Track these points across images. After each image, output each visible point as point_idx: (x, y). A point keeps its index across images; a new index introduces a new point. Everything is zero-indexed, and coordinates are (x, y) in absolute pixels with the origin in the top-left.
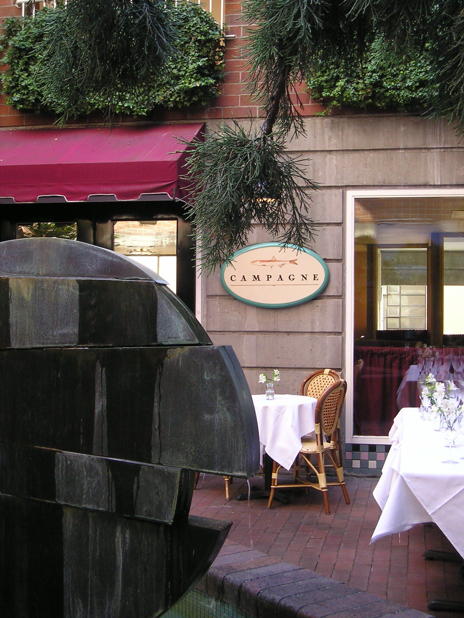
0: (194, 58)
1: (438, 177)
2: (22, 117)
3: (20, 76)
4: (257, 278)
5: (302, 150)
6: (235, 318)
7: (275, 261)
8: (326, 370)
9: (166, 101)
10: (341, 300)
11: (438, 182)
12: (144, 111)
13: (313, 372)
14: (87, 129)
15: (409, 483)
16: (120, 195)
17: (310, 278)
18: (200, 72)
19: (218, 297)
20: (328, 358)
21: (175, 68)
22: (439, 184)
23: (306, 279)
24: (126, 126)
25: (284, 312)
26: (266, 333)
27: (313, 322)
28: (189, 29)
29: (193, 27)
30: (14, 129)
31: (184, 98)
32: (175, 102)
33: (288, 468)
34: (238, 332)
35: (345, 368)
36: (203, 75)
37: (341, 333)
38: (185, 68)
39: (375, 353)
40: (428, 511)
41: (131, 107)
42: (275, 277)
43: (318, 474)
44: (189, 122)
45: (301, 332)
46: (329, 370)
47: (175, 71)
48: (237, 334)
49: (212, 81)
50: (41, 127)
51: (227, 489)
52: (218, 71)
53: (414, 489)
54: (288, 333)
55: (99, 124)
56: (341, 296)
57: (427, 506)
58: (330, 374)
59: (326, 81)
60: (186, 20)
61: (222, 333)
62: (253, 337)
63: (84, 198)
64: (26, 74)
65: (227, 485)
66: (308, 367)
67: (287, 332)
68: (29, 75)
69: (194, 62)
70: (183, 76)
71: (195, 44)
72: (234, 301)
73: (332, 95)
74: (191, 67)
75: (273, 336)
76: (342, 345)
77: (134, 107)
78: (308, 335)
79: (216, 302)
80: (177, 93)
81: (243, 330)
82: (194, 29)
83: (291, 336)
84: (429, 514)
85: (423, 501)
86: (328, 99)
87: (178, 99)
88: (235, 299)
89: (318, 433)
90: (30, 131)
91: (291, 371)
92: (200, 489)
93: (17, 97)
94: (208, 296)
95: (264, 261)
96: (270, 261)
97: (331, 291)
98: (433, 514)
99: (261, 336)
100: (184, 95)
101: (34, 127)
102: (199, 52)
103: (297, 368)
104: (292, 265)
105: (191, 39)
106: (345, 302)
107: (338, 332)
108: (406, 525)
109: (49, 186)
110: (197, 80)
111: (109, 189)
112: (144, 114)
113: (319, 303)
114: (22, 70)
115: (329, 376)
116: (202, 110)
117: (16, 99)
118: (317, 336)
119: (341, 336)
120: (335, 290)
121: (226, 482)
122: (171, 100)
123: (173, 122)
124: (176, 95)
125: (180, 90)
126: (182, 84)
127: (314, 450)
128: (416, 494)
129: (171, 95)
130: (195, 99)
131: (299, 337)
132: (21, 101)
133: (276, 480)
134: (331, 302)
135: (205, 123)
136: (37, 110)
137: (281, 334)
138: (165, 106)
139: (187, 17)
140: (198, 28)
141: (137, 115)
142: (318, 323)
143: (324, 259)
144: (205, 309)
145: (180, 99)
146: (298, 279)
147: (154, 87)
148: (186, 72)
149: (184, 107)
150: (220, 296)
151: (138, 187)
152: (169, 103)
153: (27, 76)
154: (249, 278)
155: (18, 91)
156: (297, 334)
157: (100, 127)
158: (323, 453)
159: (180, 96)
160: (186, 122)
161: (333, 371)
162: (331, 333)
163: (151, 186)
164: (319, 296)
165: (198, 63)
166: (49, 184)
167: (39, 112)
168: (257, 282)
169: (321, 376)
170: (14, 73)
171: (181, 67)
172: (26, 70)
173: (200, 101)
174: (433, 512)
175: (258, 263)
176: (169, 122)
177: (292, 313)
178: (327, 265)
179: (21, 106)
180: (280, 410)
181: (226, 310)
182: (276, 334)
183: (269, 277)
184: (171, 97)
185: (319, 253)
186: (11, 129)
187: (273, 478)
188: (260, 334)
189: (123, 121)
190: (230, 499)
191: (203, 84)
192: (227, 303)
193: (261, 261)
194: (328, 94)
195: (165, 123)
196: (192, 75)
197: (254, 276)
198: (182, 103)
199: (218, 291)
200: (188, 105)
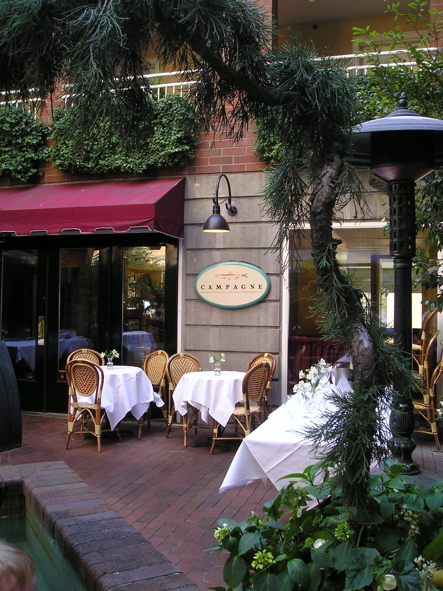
0: (175, 132)
1: (348, 214)
2: (65, 175)
3: (61, 148)
4: (219, 287)
5: (252, 195)
6: (204, 316)
7: (232, 275)
8: (266, 354)
9: (156, 163)
10: (279, 303)
11: (348, 217)
12: (140, 170)
13: (257, 355)
14: (106, 183)
15: (250, 447)
16: (116, 228)
17: (256, 287)
18: (180, 141)
19: (193, 301)
20: (269, 345)
21: (163, 139)
22: (349, 219)
23: (253, 288)
24: (133, 181)
25: (238, 311)
26: (226, 327)
27: (259, 319)
28: (173, 112)
29: (175, 110)
30: (59, 184)
31: (168, 160)
32: (161, 162)
33: (224, 425)
34: (207, 325)
35: (281, 352)
36: (182, 144)
37: (279, 327)
38: (169, 139)
39: (304, 342)
40: (264, 470)
41: (132, 167)
42: (232, 287)
43: (245, 431)
44: (174, 177)
45: (251, 326)
46: (267, 354)
47: (163, 141)
48: (206, 327)
49: (187, 148)
50: (77, 182)
51: (185, 438)
52: (193, 141)
53: (254, 452)
54: (242, 327)
55: (114, 180)
56: (279, 300)
57: (264, 466)
58: (268, 357)
59: (267, 146)
60: (171, 106)
61: (196, 326)
62: (217, 329)
63: (92, 230)
64: (65, 146)
65: (185, 436)
66: (255, 351)
67: (240, 326)
68: (67, 147)
69: (175, 135)
70: (168, 144)
71: (177, 122)
72: (204, 303)
73: (270, 156)
74: (172, 138)
75: (230, 329)
76: (280, 336)
77: (133, 167)
78: (255, 329)
79: (191, 304)
80: (164, 157)
81: (210, 324)
82: (176, 112)
83: (244, 329)
84: (265, 472)
85: (261, 462)
86: (268, 159)
87: (164, 161)
88: (205, 302)
89: (245, 401)
90: (70, 185)
91: (243, 354)
92: (171, 438)
93: (58, 162)
94: (186, 300)
95: (224, 275)
96: (229, 275)
97: (272, 297)
98: (268, 472)
99: (222, 329)
100: (168, 158)
101: (73, 183)
102: (180, 128)
103: (248, 352)
104: (244, 277)
105: (174, 119)
106: (282, 305)
107: (276, 327)
108: (248, 480)
109: (70, 222)
110: (176, 147)
111: (109, 224)
112: (140, 171)
113: (263, 305)
114: (62, 144)
115: (267, 358)
116: (183, 168)
117: (57, 164)
118: (262, 329)
119: (278, 330)
120: (274, 296)
121: (185, 434)
122: (159, 161)
123: (164, 177)
124: (163, 158)
125: (165, 154)
126: (167, 150)
127: (243, 413)
128: (256, 456)
129: (159, 158)
130: (176, 160)
131: (249, 329)
132: (61, 165)
133: (216, 434)
134: (272, 304)
135: (185, 178)
136: (72, 170)
137: (236, 327)
138: (156, 166)
139: (171, 104)
140: (178, 111)
141: (136, 172)
142: (262, 320)
143: (267, 274)
144: (184, 309)
145: (165, 161)
146: (248, 287)
147: (149, 153)
148: (170, 142)
149: (169, 166)
150: (195, 300)
151: (128, 223)
152: (158, 164)
153: (66, 148)
154: (214, 287)
155: (59, 159)
156: (247, 327)
157: (115, 182)
158: (248, 416)
159: (165, 159)
160: (172, 177)
161: (270, 355)
162: (271, 327)
163: (137, 222)
164: (263, 300)
165: (177, 135)
166: (70, 221)
167: (73, 172)
168: (219, 290)
169: (262, 358)
170: (58, 146)
171: (167, 138)
172: (65, 143)
173: (179, 162)
174: (268, 470)
175: (220, 276)
176: (161, 177)
177: (244, 312)
178: (269, 278)
179: (61, 168)
180: (220, 384)
181: (199, 310)
182: (233, 327)
183: (228, 286)
184: (159, 160)
185: (263, 269)
186: (57, 184)
187: (214, 432)
188: (222, 327)
189: (130, 177)
190: (187, 446)
191: (180, 150)
192: (199, 304)
193: (222, 275)
194: (267, 155)
195: (159, 178)
196: (174, 144)
197: (218, 286)
198: (167, 163)
199: (193, 297)
200: (171, 165)
